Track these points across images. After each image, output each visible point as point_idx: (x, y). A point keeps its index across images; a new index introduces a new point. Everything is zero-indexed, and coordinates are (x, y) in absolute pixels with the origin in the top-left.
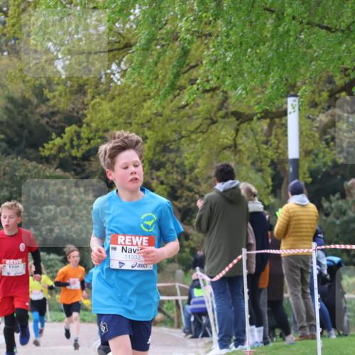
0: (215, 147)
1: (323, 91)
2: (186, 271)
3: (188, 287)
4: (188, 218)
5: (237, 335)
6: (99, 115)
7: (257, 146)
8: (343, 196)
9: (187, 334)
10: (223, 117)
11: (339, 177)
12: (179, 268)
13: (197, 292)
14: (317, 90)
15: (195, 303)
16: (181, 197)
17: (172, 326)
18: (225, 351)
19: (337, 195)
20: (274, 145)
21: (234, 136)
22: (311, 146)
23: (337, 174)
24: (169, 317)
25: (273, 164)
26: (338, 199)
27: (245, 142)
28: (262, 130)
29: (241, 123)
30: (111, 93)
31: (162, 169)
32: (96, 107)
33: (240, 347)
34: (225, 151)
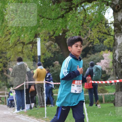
0: (17, 52)
1: (47, 36)
2: (8, 88)
3: (8, 93)
5: (22, 107)
7: (29, 52)
8: (53, 66)
9: (8, 106)
10: (19, 44)
11: (52, 61)
12: (6, 87)
13: (11, 94)
17: (4, 104)
18: (19, 111)
19: (51, 66)
20: (34, 52)
21: (22, 49)
22: (44, 52)
23: (51, 60)
24: (3, 102)
25: (33, 57)
26: (52, 67)
27: (25, 51)
28: (30, 47)
29: (24, 45)
31: (1, 59)
33: (23, 110)
34: (19, 53)
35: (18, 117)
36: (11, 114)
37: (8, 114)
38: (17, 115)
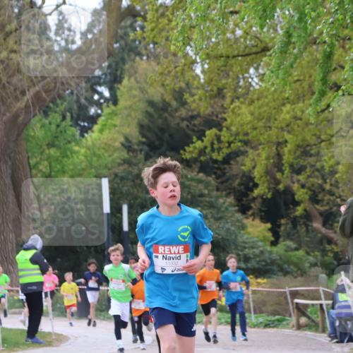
2: (329, 275)
4: (330, 222)
6: (238, 119)
9: (333, 338)
12: (322, 273)
16: (323, 200)
24: (313, 321)
30: (250, 97)
31: (303, 173)
32: (236, 110)
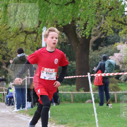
0: (19, 42)
1: (54, 25)
2: (7, 83)
3: (7, 89)
5: (23, 105)
7: (32, 42)
9: (6, 104)
13: (10, 91)
14: (52, 25)
15: (9, 94)
16: (6, 59)
17: (1, 102)
18: (19, 110)
20: (38, 42)
21: (25, 39)
24: (1, 99)
25: (37, 48)
27: (29, 41)
28: (34, 37)
29: (27, 35)
33: (24, 109)
34: (22, 44)
35: (18, 117)
36: (10, 113)
37: (6, 113)
38: (16, 114)
